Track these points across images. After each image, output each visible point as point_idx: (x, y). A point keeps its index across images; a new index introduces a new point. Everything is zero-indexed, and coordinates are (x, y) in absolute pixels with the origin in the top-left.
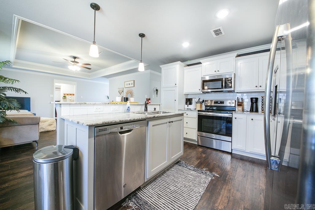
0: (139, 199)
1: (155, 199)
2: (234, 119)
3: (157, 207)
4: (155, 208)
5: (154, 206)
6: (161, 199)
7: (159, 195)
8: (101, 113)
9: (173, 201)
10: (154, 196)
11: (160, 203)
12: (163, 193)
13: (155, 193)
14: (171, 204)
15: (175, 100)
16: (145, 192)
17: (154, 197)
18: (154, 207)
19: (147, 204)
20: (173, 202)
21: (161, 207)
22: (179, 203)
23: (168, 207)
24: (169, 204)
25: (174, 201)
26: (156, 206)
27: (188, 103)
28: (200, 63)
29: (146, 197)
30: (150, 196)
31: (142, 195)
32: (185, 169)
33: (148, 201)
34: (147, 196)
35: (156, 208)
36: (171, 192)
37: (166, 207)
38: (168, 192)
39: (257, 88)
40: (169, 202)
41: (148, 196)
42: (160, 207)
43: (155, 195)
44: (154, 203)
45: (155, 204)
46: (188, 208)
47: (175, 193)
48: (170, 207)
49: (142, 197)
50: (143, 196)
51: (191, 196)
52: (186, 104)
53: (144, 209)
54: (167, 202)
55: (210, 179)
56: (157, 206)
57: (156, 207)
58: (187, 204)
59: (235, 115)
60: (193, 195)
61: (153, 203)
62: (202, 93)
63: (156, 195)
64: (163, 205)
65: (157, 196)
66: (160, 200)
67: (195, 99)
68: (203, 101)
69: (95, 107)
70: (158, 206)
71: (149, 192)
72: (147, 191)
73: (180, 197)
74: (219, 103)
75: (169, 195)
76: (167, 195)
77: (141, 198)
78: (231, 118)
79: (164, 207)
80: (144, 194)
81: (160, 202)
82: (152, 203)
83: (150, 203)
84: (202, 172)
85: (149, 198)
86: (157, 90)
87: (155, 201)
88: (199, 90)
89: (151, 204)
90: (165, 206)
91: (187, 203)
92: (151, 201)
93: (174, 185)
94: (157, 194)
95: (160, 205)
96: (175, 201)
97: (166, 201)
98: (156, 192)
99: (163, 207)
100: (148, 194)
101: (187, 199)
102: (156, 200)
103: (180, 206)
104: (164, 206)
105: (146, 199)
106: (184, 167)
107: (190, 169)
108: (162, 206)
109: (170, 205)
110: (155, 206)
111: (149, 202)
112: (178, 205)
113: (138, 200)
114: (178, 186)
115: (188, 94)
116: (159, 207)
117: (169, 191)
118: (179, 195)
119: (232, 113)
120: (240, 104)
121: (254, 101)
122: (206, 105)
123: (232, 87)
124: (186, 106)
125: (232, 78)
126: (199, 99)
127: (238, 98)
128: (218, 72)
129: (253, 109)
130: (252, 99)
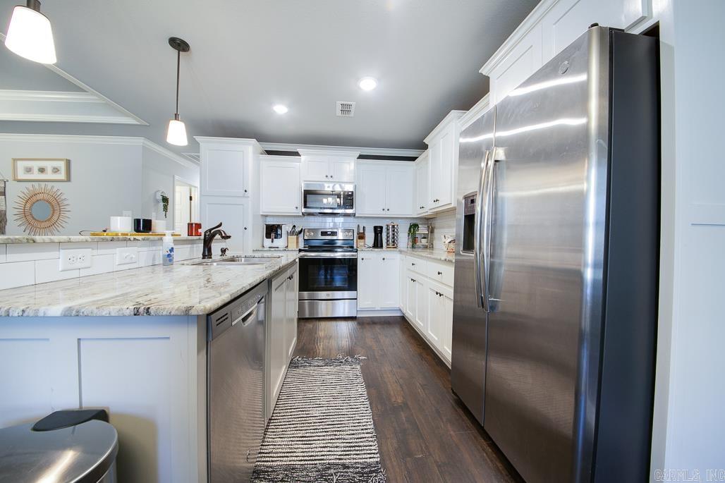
0: (268, 472)
1: (302, 450)
2: (359, 261)
3: (318, 460)
4: (316, 464)
5: (311, 462)
6: (312, 442)
7: (304, 439)
8: (83, 273)
9: (335, 431)
10: (296, 446)
11: (317, 450)
12: (308, 431)
13: (292, 439)
14: (337, 439)
15: (245, 229)
16: (267, 451)
17: (297, 448)
18: (312, 464)
19: (293, 469)
20: (336, 433)
21: (324, 455)
22: (346, 428)
23: (337, 447)
24: (334, 441)
25: (338, 431)
26: (315, 460)
27: (273, 235)
28: (297, 154)
29: (280, 459)
30: (288, 452)
31: (267, 461)
32: (310, 370)
33: (292, 463)
34: (280, 457)
35: (318, 462)
36: (320, 421)
37: (333, 449)
38: (314, 423)
39: (384, 212)
40: (330, 437)
41: (283, 455)
42: (323, 457)
43: (295, 443)
44: (307, 458)
45: (310, 458)
46: (365, 427)
47: (328, 417)
48: (338, 445)
49: (272, 463)
50: (272, 461)
51: (354, 407)
52: (268, 236)
53: (297, 481)
54: (327, 441)
55: (359, 367)
56: (316, 458)
57: (316, 462)
58: (358, 423)
59: (360, 255)
60: (356, 404)
61: (305, 458)
62: (301, 214)
63: (297, 443)
64: (326, 449)
65: (301, 442)
66: (313, 446)
67: (287, 227)
68: (301, 230)
69: (64, 254)
70: (319, 458)
71: (277, 447)
72: (271, 447)
73: (342, 419)
74: (329, 235)
75: (322, 427)
76: (317, 429)
77: (271, 467)
78: (356, 260)
79: (329, 451)
80: (271, 457)
81: (315, 449)
82: (301, 460)
83: (299, 463)
84: (342, 362)
85: (287, 457)
86: (165, 200)
87: (305, 454)
88: (297, 208)
89: (302, 463)
90: (331, 449)
91: (358, 421)
92: (298, 458)
93: (314, 406)
94: (298, 439)
95: (319, 453)
96: (338, 429)
97: (324, 440)
98: (293, 437)
99: (328, 453)
100: (280, 450)
101: (353, 416)
102: (304, 450)
103: (353, 432)
104: (328, 449)
105: (286, 462)
106: (306, 366)
107: (318, 366)
108: (325, 453)
109: (336, 441)
110: (313, 462)
111: (295, 463)
112: (348, 433)
113: (268, 475)
114: (323, 403)
115: (266, 216)
116: (321, 458)
117: (315, 421)
118: (336, 417)
119: (357, 252)
120: (361, 236)
121: (378, 231)
122: (306, 238)
123: (352, 208)
124: (268, 242)
125: (352, 192)
126: (294, 226)
127: (358, 226)
128: (331, 179)
129: (377, 244)
130: (376, 228)
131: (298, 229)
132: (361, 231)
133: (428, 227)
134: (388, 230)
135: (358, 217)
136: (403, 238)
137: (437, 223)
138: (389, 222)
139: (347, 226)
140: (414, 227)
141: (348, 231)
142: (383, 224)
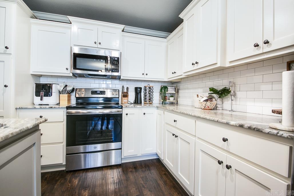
2: (124, 117)
15: (6, 86)
27: (42, 93)
52: (38, 94)
59: (125, 111)
62: (71, 75)
67: (58, 87)
68: (73, 89)
74: (99, 94)
88: (67, 69)
115: (41, 76)
119: (122, 108)
120: (125, 95)
121: (138, 91)
122: (77, 96)
123: (118, 72)
124: (37, 100)
125: (118, 58)
126: (66, 86)
127: (123, 87)
128: (99, 46)
129: (137, 101)
130: (136, 89)
131: (69, 89)
132: (125, 91)
133: (175, 89)
134: (145, 90)
135: (123, 80)
136: (156, 97)
137: (181, 86)
138: (146, 84)
139: (114, 87)
140: (164, 89)
141: (115, 90)
142: (142, 85)
